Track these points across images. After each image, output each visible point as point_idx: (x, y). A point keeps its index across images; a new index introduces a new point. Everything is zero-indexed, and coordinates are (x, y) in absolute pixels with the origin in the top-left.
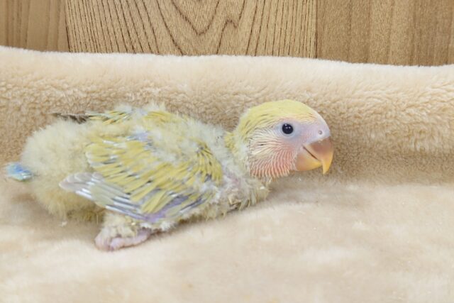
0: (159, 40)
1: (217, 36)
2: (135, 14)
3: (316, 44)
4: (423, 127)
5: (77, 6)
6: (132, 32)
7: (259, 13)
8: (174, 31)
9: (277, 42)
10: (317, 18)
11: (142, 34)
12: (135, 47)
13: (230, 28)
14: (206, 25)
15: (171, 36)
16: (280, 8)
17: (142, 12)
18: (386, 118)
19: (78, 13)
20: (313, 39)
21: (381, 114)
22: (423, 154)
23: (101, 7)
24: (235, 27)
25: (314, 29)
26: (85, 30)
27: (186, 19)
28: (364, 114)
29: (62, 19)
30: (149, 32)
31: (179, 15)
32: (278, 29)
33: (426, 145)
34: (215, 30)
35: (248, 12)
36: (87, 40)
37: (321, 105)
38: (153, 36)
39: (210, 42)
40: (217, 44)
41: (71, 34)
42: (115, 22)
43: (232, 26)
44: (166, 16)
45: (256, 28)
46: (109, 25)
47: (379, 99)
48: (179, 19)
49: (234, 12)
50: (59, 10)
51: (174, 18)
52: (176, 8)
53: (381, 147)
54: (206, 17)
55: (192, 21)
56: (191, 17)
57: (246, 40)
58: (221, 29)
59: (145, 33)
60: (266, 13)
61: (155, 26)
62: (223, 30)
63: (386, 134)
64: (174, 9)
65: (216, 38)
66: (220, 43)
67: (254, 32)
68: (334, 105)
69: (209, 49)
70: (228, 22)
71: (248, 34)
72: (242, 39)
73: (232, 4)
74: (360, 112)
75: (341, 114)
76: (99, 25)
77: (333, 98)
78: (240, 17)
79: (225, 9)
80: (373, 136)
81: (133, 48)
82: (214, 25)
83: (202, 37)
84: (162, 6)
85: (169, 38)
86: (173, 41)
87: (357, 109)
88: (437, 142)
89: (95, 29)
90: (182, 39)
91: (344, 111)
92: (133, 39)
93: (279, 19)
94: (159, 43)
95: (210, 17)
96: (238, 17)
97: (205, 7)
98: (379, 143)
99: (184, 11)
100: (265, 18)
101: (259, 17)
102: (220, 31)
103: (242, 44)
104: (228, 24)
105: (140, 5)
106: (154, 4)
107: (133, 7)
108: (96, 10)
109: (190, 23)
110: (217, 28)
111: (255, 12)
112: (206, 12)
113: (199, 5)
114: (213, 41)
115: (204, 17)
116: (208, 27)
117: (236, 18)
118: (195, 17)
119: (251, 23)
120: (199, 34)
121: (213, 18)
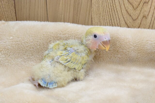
0: (121, 22)
1: (140, 21)
2: (114, 14)
5: (95, 11)
6: (112, 19)
8: (126, 19)
11: (115, 20)
12: (113, 24)
13: (144, 19)
14: (136, 17)
15: (125, 21)
17: (116, 13)
19: (96, 13)
23: (103, 11)
24: (146, 18)
26: (98, 19)
27: (130, 15)
29: (90, 15)
30: (118, 19)
31: (128, 14)
35: (151, 14)
36: (98, 22)
38: (119, 21)
39: (137, 23)
40: (140, 24)
41: (93, 20)
42: (107, 16)
43: (145, 18)
44: (124, 14)
46: (105, 17)
48: (128, 16)
49: (146, 14)
50: (90, 12)
51: (126, 15)
52: (127, 12)
55: (132, 16)
56: (132, 15)
57: (149, 23)
59: (117, 20)
61: (120, 18)
62: (142, 19)
64: (126, 12)
65: (139, 22)
66: (141, 23)
67: (152, 20)
69: (137, 25)
70: (144, 16)
71: (150, 21)
72: (148, 22)
73: (146, 11)
76: (102, 17)
78: (148, 15)
79: (143, 12)
81: (112, 24)
82: (139, 18)
83: (135, 21)
84: (123, 11)
85: (124, 22)
86: (125, 22)
89: (101, 18)
90: (128, 22)
92: (112, 22)
94: (121, 23)
95: (138, 15)
96: (147, 15)
97: (137, 12)
99: (130, 13)
102: (141, 20)
103: (148, 24)
104: (144, 17)
105: (116, 11)
106: (120, 11)
107: (113, 11)
108: (101, 12)
109: (131, 17)
110: (140, 19)
111: (153, 14)
112: (137, 13)
113: (134, 11)
114: (138, 22)
115: (136, 15)
116: (137, 18)
117: (146, 16)
118: (133, 15)
119: (151, 17)
120: (134, 20)
121: (139, 15)
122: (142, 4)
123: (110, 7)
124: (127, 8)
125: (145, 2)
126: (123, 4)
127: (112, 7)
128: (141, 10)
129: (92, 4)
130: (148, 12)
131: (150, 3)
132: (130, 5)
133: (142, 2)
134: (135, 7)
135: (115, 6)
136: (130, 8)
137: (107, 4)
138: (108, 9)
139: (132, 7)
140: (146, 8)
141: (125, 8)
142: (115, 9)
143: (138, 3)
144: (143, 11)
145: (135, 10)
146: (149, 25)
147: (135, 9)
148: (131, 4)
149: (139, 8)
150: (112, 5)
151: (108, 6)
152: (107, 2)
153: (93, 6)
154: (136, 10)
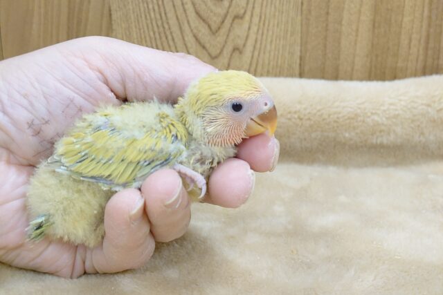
3: (300, 65)
4: (383, 128)
7: (259, 43)
9: (272, 63)
10: (301, 46)
13: (237, 53)
14: (218, 51)
16: (274, 39)
18: (357, 121)
20: (298, 61)
21: (353, 119)
22: (382, 146)
25: (299, 54)
28: (341, 120)
32: (272, 54)
33: (384, 140)
35: (250, 42)
37: (309, 113)
47: (351, 108)
49: (240, 42)
52: (197, 39)
53: (352, 142)
56: (207, 46)
57: (249, 62)
58: (229, 54)
63: (357, 134)
68: (319, 113)
73: (239, 36)
74: (338, 118)
75: (324, 119)
77: (319, 108)
80: (347, 135)
83: (216, 60)
84: (186, 39)
87: (336, 116)
88: (392, 137)
91: (326, 117)
93: (273, 46)
98: (351, 139)
99: (202, 41)
101: (258, 46)
102: (229, 56)
106: (180, 36)
107: (164, 39)
109: (207, 50)
117: (241, 47)
121: (224, 46)
122: (230, 21)
123: (156, 29)
124: (195, 31)
125: (237, 17)
126: (186, 22)
127: (161, 29)
129: (113, 22)
130: (245, 38)
131: (247, 17)
132: (203, 24)
133: (228, 17)
134: (214, 27)
135: (166, 26)
136: (203, 31)
137: (149, 22)
138: (152, 33)
139: (207, 27)
140: (240, 30)
141: (192, 31)
142: (168, 33)
143: (220, 19)
144: (231, 37)
147: (214, 32)
148: (204, 20)
149: (223, 31)
150: (160, 23)
152: (148, 17)
154: (217, 34)
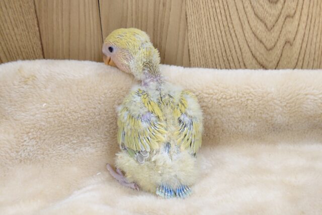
0: (244, 55)
1: (280, 50)
2: (230, 40)
5: (195, 37)
6: (228, 51)
8: (253, 49)
11: (233, 51)
15: (251, 52)
17: (234, 39)
19: (196, 41)
23: (209, 37)
24: (291, 45)
26: (200, 51)
27: (261, 42)
29: (186, 45)
30: (238, 50)
31: (256, 39)
34: (279, 48)
36: (201, 56)
38: (240, 53)
39: (275, 54)
40: (280, 55)
41: (191, 53)
42: (218, 45)
43: (289, 44)
44: (249, 40)
45: (304, 45)
46: (214, 47)
48: (257, 42)
50: (185, 40)
51: (253, 41)
54: (273, 39)
55: (265, 43)
59: (236, 51)
60: (311, 36)
61: (242, 47)
62: (284, 47)
64: (253, 35)
65: (279, 52)
66: (281, 55)
67: (303, 48)
69: (274, 59)
70: (287, 42)
71: (299, 49)
72: (295, 52)
76: (208, 48)
78: (294, 39)
79: (285, 35)
81: (228, 60)
82: (278, 44)
85: (250, 54)
86: (253, 54)
89: (205, 50)
90: (258, 53)
92: (228, 55)
94: (244, 57)
95: (276, 40)
96: (293, 39)
97: (273, 34)
100: (310, 39)
103: (295, 55)
104: (287, 44)
105: (233, 35)
108: (206, 38)
110: (280, 46)
111: (304, 36)
112: (273, 37)
113: (268, 33)
114: (277, 54)
115: (272, 40)
116: (274, 46)
118: (267, 40)
119: (301, 42)
120: (269, 50)
128: (281, 31)
145: (269, 30)
146: (297, 57)
151: (218, 26)
153: (189, 28)
